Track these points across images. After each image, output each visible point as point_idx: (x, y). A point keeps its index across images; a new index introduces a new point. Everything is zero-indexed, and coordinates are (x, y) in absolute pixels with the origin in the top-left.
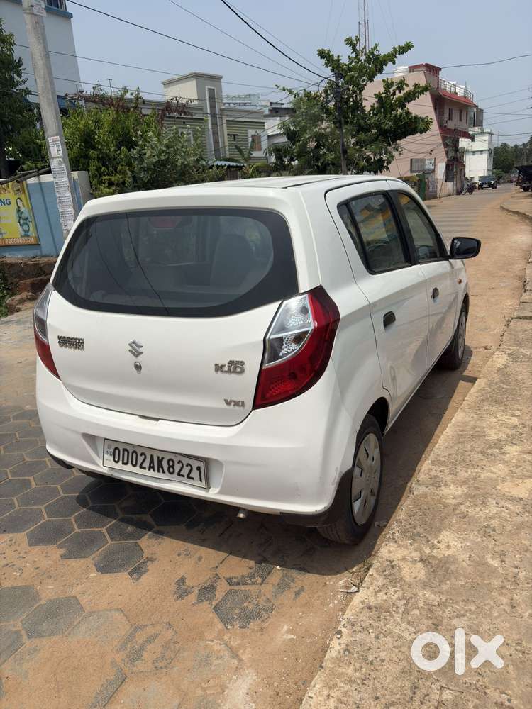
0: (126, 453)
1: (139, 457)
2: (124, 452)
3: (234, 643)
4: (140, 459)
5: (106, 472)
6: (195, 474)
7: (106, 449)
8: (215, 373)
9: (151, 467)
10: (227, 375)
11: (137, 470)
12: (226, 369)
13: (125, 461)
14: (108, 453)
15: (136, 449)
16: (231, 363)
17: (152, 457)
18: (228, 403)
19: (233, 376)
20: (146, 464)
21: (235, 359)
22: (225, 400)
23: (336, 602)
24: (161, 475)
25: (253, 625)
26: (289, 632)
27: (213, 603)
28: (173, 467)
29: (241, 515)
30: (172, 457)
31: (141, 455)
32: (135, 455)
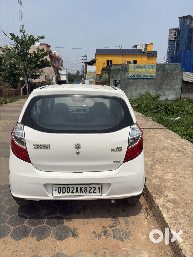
0: (64, 189)
1: (71, 189)
2: (63, 188)
3: (131, 245)
4: (71, 190)
5: (52, 198)
6: (97, 190)
7: (54, 189)
8: (111, 152)
9: (77, 191)
10: (115, 152)
11: (70, 194)
12: (115, 150)
13: (64, 192)
14: (55, 190)
15: (69, 186)
16: (117, 148)
17: (77, 188)
18: (114, 162)
19: (118, 152)
20: (75, 191)
21: (119, 146)
22: (113, 161)
23: (146, 222)
24: (82, 194)
25: (130, 238)
26: (142, 236)
27: (112, 236)
28: (87, 190)
29: (113, 202)
30: (87, 186)
31: (72, 188)
32: (68, 188)
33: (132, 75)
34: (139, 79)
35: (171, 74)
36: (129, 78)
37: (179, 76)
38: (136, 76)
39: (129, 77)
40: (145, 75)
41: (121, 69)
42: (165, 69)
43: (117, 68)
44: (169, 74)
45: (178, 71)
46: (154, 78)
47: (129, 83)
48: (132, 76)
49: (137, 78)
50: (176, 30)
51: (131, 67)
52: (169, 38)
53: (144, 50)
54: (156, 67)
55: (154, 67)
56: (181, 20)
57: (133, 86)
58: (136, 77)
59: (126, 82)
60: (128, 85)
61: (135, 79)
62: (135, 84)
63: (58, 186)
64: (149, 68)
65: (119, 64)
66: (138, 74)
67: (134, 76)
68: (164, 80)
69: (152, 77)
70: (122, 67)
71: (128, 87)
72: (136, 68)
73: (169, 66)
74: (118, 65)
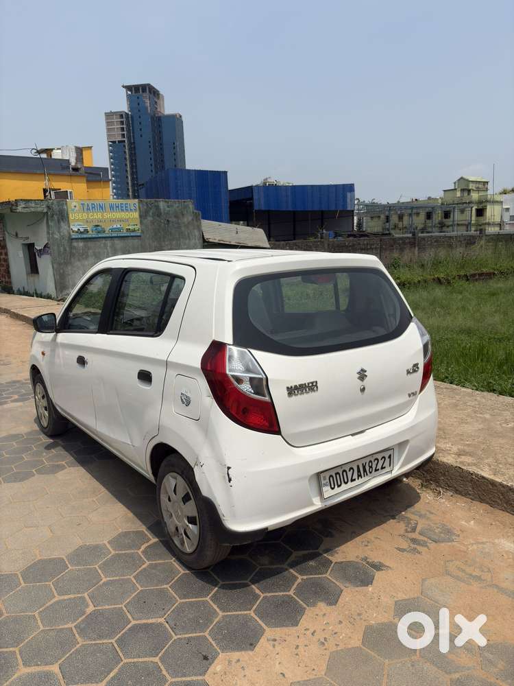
0: (338, 476)
1: (348, 473)
2: (336, 475)
4: (350, 475)
5: (320, 506)
6: (387, 463)
7: (323, 482)
8: (406, 376)
9: (359, 476)
10: (411, 376)
12: (411, 371)
13: (339, 483)
14: (326, 485)
15: (344, 468)
16: (413, 366)
17: (358, 467)
18: (409, 396)
19: (415, 374)
20: (355, 475)
22: (409, 394)
24: (366, 478)
28: (372, 466)
31: (350, 471)
32: (345, 473)
33: (79, 229)
34: (100, 238)
35: (176, 225)
36: (74, 237)
37: (194, 229)
38: (90, 232)
39: (72, 233)
40: (115, 228)
41: (47, 212)
42: (161, 214)
43: (33, 210)
44: (170, 225)
45: (190, 218)
46: (139, 234)
47: (74, 251)
48: (81, 233)
49: (94, 236)
50: (121, 116)
51: (75, 206)
52: (109, 136)
53: (76, 163)
54: (137, 207)
55: (133, 208)
56: (129, 93)
57: (87, 257)
58: (91, 234)
59: (68, 249)
60: (72, 255)
61: (90, 238)
62: (90, 252)
63: (327, 475)
64: (122, 210)
65: (38, 200)
66: (98, 226)
67: (86, 231)
68: (162, 240)
69: (132, 234)
70: (48, 207)
71: (72, 260)
72: (88, 209)
73: (168, 207)
74: (35, 200)
